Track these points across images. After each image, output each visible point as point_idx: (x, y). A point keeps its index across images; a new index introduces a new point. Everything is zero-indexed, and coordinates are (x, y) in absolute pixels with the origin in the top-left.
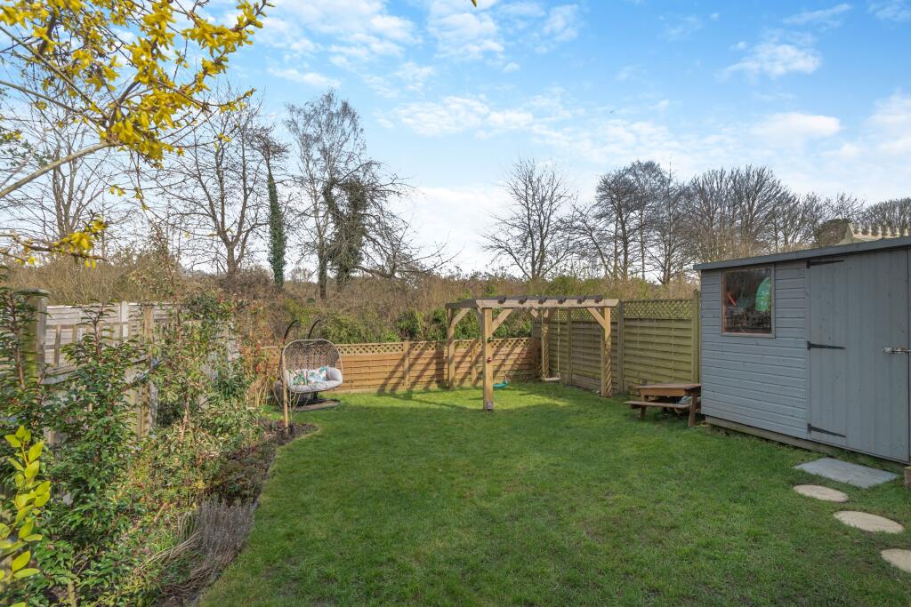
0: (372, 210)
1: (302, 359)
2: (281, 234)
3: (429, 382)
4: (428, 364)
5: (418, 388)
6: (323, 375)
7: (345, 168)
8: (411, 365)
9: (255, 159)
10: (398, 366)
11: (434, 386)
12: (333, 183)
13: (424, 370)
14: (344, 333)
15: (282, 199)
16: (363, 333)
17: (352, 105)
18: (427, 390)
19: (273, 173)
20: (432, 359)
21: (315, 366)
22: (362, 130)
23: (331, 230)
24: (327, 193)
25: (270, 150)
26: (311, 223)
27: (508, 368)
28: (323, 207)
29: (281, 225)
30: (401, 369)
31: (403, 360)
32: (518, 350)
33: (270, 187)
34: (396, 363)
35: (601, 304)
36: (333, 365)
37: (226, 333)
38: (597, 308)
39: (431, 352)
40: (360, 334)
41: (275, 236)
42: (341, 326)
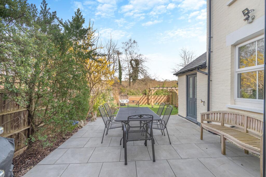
0: (140, 66)
1: (123, 98)
2: (121, 72)
3: (146, 103)
4: (146, 100)
5: (144, 104)
6: (126, 100)
7: (135, 56)
8: (142, 100)
9: (116, 56)
10: (140, 100)
11: (147, 104)
12: (132, 60)
13: (145, 101)
14: (131, 94)
15: (121, 64)
16: (135, 94)
17: (136, 41)
18: (145, 105)
19: (120, 58)
20: (146, 99)
21: (125, 99)
22: (138, 46)
23: (131, 71)
24: (131, 62)
25: (119, 53)
26: (127, 69)
27: (163, 101)
28: (130, 66)
29: (121, 70)
30: (140, 101)
31: (141, 99)
32: (165, 98)
33: (119, 62)
34: (139, 99)
35: (176, 88)
36: (127, 99)
37: (111, 93)
38: (175, 89)
39: (146, 98)
40: (134, 94)
41: (120, 73)
42: (131, 92)
